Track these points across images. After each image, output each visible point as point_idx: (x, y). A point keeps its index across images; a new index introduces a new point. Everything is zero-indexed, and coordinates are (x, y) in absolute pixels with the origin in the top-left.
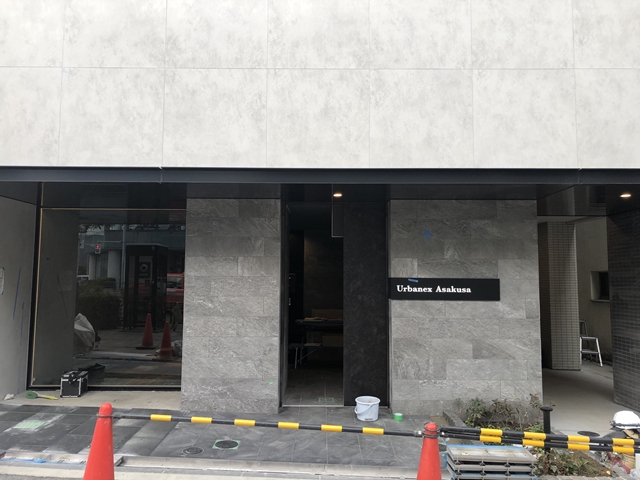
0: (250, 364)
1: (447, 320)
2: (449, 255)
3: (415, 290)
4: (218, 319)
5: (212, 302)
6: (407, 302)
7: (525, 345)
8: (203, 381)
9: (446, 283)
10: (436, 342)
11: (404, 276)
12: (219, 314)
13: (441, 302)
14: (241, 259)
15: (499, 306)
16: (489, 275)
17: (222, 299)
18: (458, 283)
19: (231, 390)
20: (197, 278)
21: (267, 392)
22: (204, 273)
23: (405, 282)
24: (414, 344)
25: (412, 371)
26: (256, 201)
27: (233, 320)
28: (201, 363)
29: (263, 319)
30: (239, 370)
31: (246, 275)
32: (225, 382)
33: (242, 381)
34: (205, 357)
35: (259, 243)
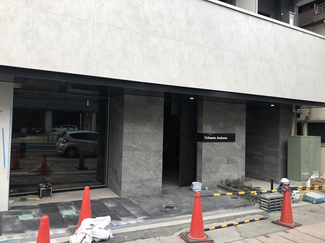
0: (151, 172)
1: (220, 150)
2: (221, 124)
3: (210, 138)
4: (138, 152)
5: (135, 144)
6: (208, 143)
7: (241, 158)
8: (132, 182)
9: (220, 135)
10: (216, 158)
11: (207, 133)
12: (138, 150)
13: (218, 143)
14: (148, 124)
15: (235, 144)
16: (232, 133)
17: (140, 143)
18: (224, 135)
19: (143, 185)
20: (129, 133)
21: (158, 184)
22: (132, 131)
23: (207, 135)
24: (209, 160)
25: (208, 170)
26: (154, 98)
27: (145, 152)
28: (130, 173)
29: (156, 152)
30: (147, 175)
31: (150, 132)
32: (141, 181)
33: (148, 180)
34: (132, 171)
35: (155, 117)
